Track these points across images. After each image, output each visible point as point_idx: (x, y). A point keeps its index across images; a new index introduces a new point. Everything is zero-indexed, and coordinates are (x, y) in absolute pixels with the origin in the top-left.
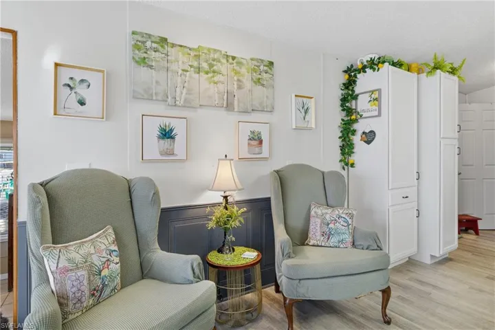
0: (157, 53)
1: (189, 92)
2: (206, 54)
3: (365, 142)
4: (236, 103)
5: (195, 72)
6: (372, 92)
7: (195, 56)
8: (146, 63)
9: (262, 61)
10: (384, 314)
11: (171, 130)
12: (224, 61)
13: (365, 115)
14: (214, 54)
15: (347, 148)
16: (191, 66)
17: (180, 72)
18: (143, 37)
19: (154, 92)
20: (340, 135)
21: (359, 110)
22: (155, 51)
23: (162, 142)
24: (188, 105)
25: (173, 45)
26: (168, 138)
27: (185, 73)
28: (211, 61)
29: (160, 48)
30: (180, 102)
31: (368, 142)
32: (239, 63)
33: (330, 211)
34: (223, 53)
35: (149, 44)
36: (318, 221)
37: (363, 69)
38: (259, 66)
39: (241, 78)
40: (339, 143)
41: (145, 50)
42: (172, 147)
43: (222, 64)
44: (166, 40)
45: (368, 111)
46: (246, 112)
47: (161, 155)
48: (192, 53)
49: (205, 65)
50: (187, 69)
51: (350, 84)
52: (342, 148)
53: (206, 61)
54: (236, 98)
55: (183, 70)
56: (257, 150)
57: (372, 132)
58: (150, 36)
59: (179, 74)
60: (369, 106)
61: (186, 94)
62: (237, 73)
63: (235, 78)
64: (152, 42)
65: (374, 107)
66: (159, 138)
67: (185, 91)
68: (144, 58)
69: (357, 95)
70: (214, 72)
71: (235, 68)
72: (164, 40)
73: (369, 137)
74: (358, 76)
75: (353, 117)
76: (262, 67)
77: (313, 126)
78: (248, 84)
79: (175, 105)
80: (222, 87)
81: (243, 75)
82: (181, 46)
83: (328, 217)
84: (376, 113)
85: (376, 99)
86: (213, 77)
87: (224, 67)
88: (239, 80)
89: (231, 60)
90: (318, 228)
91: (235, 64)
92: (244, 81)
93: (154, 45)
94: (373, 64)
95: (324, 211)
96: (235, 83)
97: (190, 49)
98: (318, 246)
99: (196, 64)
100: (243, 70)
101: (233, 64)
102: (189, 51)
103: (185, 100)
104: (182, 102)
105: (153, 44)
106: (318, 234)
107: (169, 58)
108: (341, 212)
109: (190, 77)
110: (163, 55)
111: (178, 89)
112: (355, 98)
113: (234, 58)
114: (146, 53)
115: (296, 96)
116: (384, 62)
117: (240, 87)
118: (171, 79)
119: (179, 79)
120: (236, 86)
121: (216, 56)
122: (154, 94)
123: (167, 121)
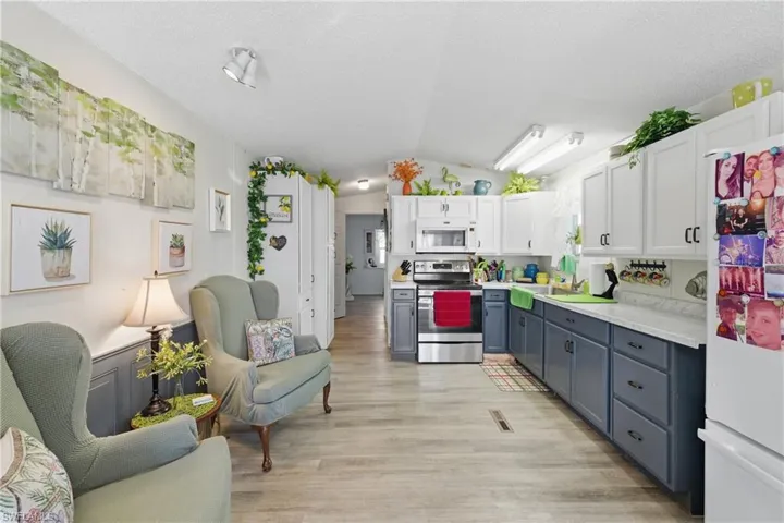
0: (40, 93)
1: (94, 171)
2: (118, 114)
3: (275, 247)
4: (155, 194)
5: (103, 140)
6: (283, 197)
7: (103, 113)
8: (17, 105)
9: (184, 140)
10: (326, 406)
11: (66, 234)
12: (141, 130)
13: (275, 219)
14: (129, 117)
15: (255, 253)
16: (97, 129)
17: (80, 135)
18: (13, 54)
19: (33, 163)
20: (248, 238)
21: (267, 212)
22: (37, 89)
23: (49, 255)
24: (91, 193)
25: (68, 87)
26: (59, 248)
27: (88, 138)
28: (125, 128)
29: (45, 84)
30: (80, 187)
31: (279, 248)
32: (159, 137)
33: (268, 324)
34: (140, 118)
35: (24, 71)
36: (261, 338)
37: (273, 171)
38: (180, 147)
39: (161, 159)
40: (246, 247)
41: (17, 82)
42: (66, 262)
43: (139, 135)
44: (56, 73)
45: (278, 215)
46: (166, 208)
47: (48, 278)
48: (99, 109)
49: (116, 131)
50: (90, 132)
51: (258, 183)
52: (250, 254)
53: (118, 126)
54: (155, 188)
55: (85, 133)
56: (179, 261)
57: (283, 238)
58: (26, 57)
59: (78, 138)
60: (279, 210)
61: (90, 173)
62: (157, 151)
63: (155, 158)
64: (31, 70)
65: (285, 213)
66: (44, 248)
67: (87, 168)
68: (15, 96)
69: (266, 197)
70: (129, 145)
71: (155, 143)
72: (51, 74)
73: (280, 243)
74: (267, 176)
75: (263, 220)
76: (183, 148)
77: (229, 229)
78: (169, 169)
79: (72, 191)
80: (139, 170)
81: (164, 157)
82: (82, 92)
83: (269, 331)
84: (288, 219)
85: (287, 205)
86: (127, 152)
87: (141, 139)
88: (158, 162)
89: (150, 131)
90: (262, 345)
91: (154, 139)
92: (165, 164)
93: (35, 77)
94: (284, 168)
95: (263, 326)
96: (155, 165)
97: (95, 101)
98: (264, 365)
99: (102, 126)
100: (164, 149)
101: (151, 137)
102: (94, 104)
103: (88, 182)
104: (83, 187)
105: (33, 74)
106: (263, 352)
107: (61, 106)
108: (280, 322)
109: (95, 145)
110: (52, 100)
111: (76, 165)
112: (264, 199)
113: (153, 129)
114: (19, 87)
115: (216, 191)
116: (295, 171)
117: (160, 172)
118: (65, 144)
119: (78, 147)
120: (155, 170)
121: (131, 121)
122: (34, 168)
123: (59, 218)
